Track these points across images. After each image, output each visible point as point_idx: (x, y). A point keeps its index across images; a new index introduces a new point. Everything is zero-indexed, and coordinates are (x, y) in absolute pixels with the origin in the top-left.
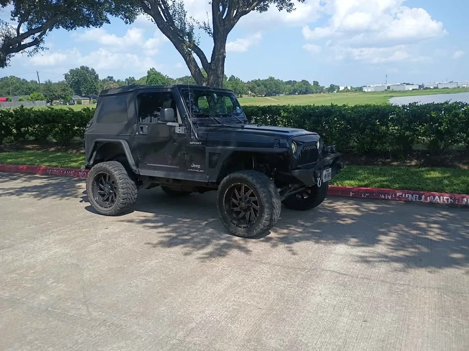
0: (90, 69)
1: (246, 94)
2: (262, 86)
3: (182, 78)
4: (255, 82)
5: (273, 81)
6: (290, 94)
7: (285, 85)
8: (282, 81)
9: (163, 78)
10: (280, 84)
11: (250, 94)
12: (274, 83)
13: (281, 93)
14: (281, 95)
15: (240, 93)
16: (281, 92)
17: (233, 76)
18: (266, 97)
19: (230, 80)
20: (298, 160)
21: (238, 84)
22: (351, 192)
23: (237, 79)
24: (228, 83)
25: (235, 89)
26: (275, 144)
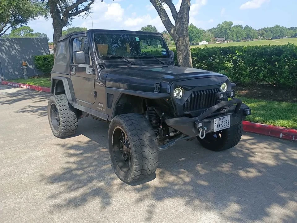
0: (153, 27)
1: (257, 38)
2: (269, 32)
3: (211, 29)
4: (264, 29)
5: (278, 28)
6: (292, 37)
7: (288, 31)
8: (286, 27)
9: (198, 30)
10: (284, 30)
11: (260, 38)
12: (279, 30)
13: (284, 37)
14: (284, 38)
15: (252, 37)
16: (284, 35)
17: (247, 26)
18: (272, 40)
19: (244, 29)
20: (186, 105)
21: (251, 31)
22: (281, 133)
23: (250, 28)
24: (243, 31)
25: (248, 35)
26: (155, 89)
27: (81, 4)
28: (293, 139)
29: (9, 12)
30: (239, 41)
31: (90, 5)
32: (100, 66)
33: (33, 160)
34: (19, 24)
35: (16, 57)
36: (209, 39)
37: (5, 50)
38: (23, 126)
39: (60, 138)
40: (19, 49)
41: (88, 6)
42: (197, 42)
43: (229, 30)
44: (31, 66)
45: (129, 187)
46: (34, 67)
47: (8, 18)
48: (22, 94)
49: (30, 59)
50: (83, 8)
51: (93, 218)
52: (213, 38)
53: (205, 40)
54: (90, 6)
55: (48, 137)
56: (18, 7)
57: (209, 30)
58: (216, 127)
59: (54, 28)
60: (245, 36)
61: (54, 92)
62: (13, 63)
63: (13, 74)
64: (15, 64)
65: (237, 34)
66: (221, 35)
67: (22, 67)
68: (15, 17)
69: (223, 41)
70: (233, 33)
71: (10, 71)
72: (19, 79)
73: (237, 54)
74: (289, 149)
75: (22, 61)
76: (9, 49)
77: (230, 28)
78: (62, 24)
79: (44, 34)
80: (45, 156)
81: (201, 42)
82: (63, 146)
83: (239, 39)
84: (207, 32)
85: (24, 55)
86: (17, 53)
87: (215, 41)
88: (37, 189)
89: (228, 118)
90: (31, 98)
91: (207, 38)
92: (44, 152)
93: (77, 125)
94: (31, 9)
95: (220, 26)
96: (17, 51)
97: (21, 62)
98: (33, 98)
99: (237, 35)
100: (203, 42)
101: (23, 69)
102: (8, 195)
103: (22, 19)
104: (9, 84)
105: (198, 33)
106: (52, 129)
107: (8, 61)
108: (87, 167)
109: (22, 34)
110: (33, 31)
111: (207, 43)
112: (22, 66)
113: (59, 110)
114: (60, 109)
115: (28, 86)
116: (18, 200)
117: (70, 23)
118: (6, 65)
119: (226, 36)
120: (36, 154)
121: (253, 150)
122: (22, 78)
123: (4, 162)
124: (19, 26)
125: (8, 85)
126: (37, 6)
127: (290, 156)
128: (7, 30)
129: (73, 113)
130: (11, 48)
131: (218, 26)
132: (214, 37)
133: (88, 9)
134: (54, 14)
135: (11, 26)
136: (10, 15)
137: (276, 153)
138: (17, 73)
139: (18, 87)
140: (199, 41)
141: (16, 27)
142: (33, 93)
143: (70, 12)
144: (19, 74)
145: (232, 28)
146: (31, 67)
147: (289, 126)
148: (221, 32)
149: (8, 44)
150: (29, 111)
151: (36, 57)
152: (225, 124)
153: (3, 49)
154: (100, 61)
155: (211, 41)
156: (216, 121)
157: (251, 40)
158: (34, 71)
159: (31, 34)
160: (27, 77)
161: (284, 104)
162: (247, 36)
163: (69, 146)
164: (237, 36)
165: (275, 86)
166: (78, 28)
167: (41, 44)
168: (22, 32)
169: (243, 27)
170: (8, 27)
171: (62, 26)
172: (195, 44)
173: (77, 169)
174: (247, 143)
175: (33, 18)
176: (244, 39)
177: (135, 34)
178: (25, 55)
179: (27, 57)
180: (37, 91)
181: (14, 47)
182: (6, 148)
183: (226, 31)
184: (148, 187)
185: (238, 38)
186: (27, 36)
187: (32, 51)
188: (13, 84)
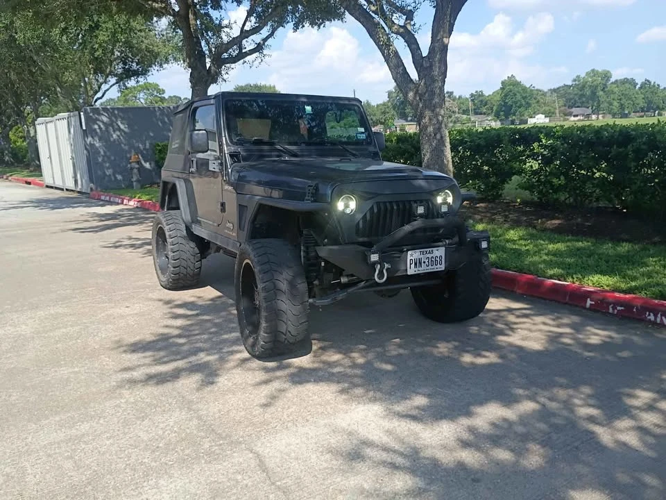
3: (558, 88)
9: (524, 89)
15: (658, 108)
17: (648, 81)
19: (641, 88)
20: (361, 226)
21: (656, 93)
22: (589, 299)
23: (654, 86)
24: (638, 94)
25: (650, 102)
26: (307, 194)
27: (246, 39)
28: (611, 310)
29: (113, 54)
30: (626, 116)
31: (265, 40)
32: (232, 156)
33: (114, 318)
34: (132, 78)
35: (120, 144)
36: (552, 111)
37: (98, 131)
38: (111, 268)
39: (169, 289)
40: (126, 130)
41: (262, 42)
42: (523, 118)
43: (602, 90)
44: (148, 163)
45: (256, 363)
46: (153, 165)
47: (111, 66)
48: (122, 216)
49: (147, 150)
50: (252, 47)
51: (183, 397)
52: (563, 108)
53: (542, 114)
54: (266, 43)
55: (148, 287)
56: (128, 44)
57: (554, 90)
58: (413, 266)
59: (191, 87)
60: (642, 104)
61: (166, 207)
62: (113, 158)
63: (113, 178)
64: (117, 158)
65: (620, 100)
66: (583, 102)
67: (129, 166)
68: (125, 63)
69: (588, 116)
70: (612, 96)
71: (108, 174)
72: (124, 188)
73: (542, 142)
74: (589, 328)
75: (130, 152)
76: (107, 128)
77: (605, 85)
78: (207, 80)
79: (174, 96)
80: (136, 314)
81: (531, 117)
82: (168, 302)
83: (626, 112)
84: (548, 95)
85: (134, 141)
86: (122, 138)
87: (566, 115)
88: (109, 358)
89: (440, 252)
90: (136, 224)
91: (547, 108)
92: (137, 307)
93: (200, 268)
94: (156, 48)
95: (579, 81)
96: (123, 134)
97: (128, 156)
98: (141, 223)
99: (622, 102)
100: (537, 117)
101: (132, 169)
102: (62, 363)
103: (138, 69)
104: (103, 198)
105: (526, 97)
106: (157, 273)
107: (105, 152)
108: (197, 335)
109: (142, 100)
110: (164, 91)
111: (547, 120)
112: (130, 163)
113: (167, 237)
114: (170, 235)
115: (138, 202)
116: (76, 369)
117: (225, 77)
118: (100, 160)
119: (595, 104)
120: (122, 310)
121: (515, 326)
122: (130, 186)
123: (66, 320)
124: (132, 83)
125: (102, 200)
126: (169, 41)
127: (583, 339)
128: (108, 90)
129: (193, 245)
130: (111, 128)
131: (575, 80)
132: (565, 106)
133: (262, 49)
134: (192, 60)
135: (117, 83)
136: (115, 60)
137: (557, 333)
138: (119, 177)
139: (118, 204)
140: (528, 116)
141: (126, 84)
142: (142, 215)
143: (226, 55)
144: (124, 180)
145: (609, 87)
146: (147, 165)
147: (607, 286)
148: (582, 96)
149: (105, 119)
150: (128, 246)
151: (159, 146)
152: (434, 261)
153: (95, 129)
154: (233, 149)
155: (558, 115)
156: (412, 255)
157: (656, 114)
158: (154, 173)
159: (159, 99)
160: (139, 186)
161: (625, 248)
162: (646, 105)
163: (179, 302)
164: (622, 105)
165: (625, 211)
166: (256, 86)
167: (168, 119)
168: (142, 95)
169: (637, 84)
170: (111, 83)
171: (208, 83)
172: (518, 122)
173: (179, 336)
174: (513, 314)
175: (161, 66)
176: (638, 112)
177: (304, 100)
178: (137, 142)
179: (140, 145)
180: (153, 211)
181: (117, 124)
182: (75, 300)
183: (594, 93)
184: (289, 366)
185: (624, 110)
186: (151, 103)
187: (152, 134)
188: (110, 198)
